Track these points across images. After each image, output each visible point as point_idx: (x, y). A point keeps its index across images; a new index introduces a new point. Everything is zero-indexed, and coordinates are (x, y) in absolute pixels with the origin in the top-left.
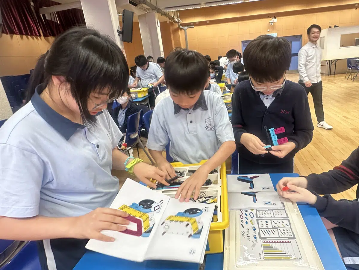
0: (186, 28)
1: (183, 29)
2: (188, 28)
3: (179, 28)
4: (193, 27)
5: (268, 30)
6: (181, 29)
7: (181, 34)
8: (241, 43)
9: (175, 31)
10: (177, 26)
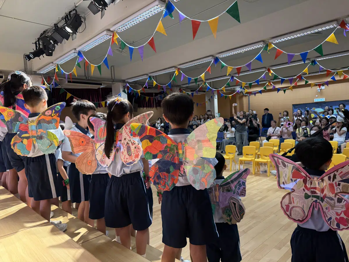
1: (247, 96)
2: (250, 95)
3: (243, 96)
4: (255, 94)
5: (317, 96)
6: (246, 96)
7: (245, 100)
8: (292, 106)
9: (241, 98)
10: (242, 94)
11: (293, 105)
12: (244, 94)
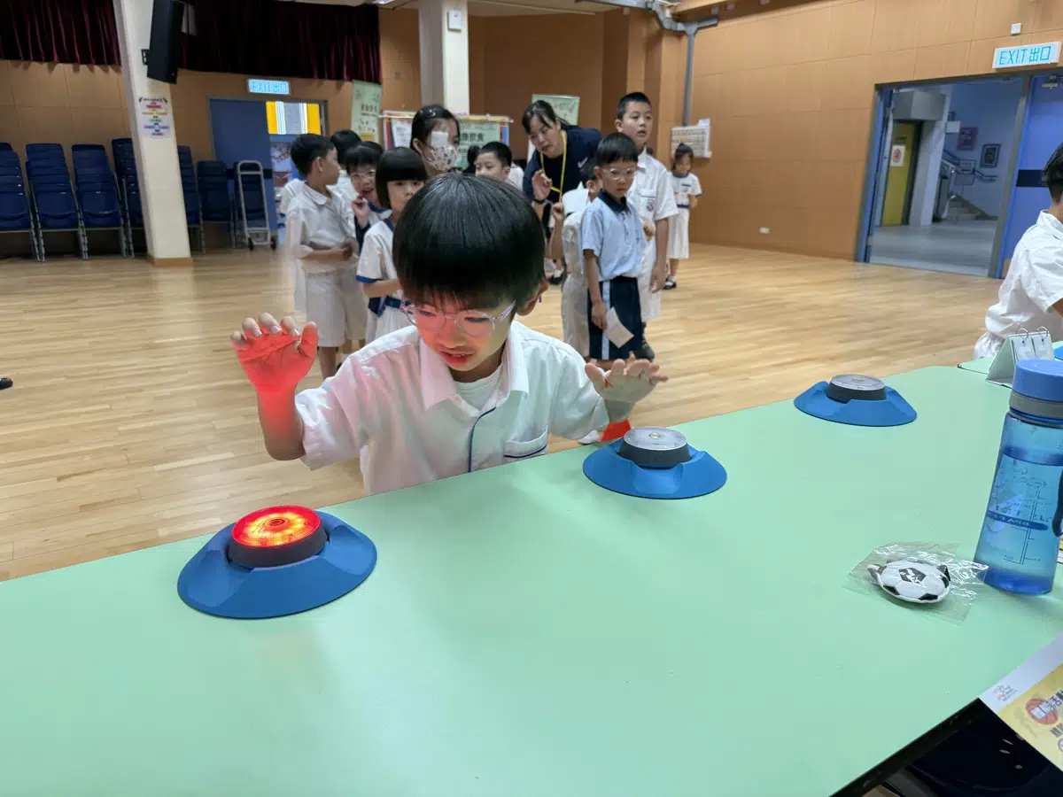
0: (692, 28)
1: (682, 32)
2: (699, 29)
3: (662, 32)
4: (715, 25)
5: (1016, 28)
6: (678, 34)
7: (669, 51)
9: (653, 42)
10: (656, 26)
11: (880, 88)
12: (667, 25)
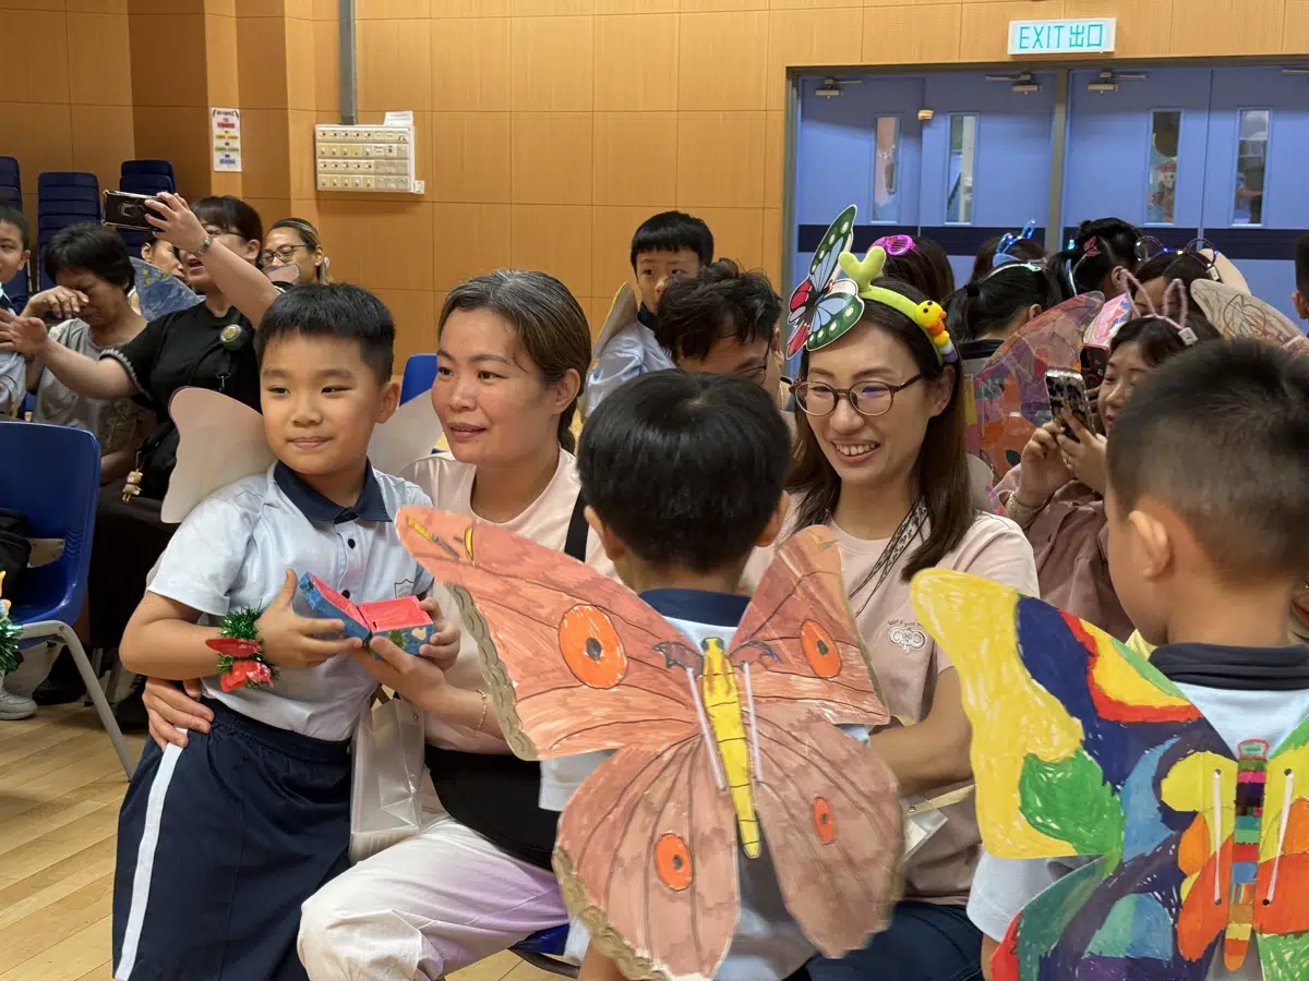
8: (780, 81)
11: (795, 75)
